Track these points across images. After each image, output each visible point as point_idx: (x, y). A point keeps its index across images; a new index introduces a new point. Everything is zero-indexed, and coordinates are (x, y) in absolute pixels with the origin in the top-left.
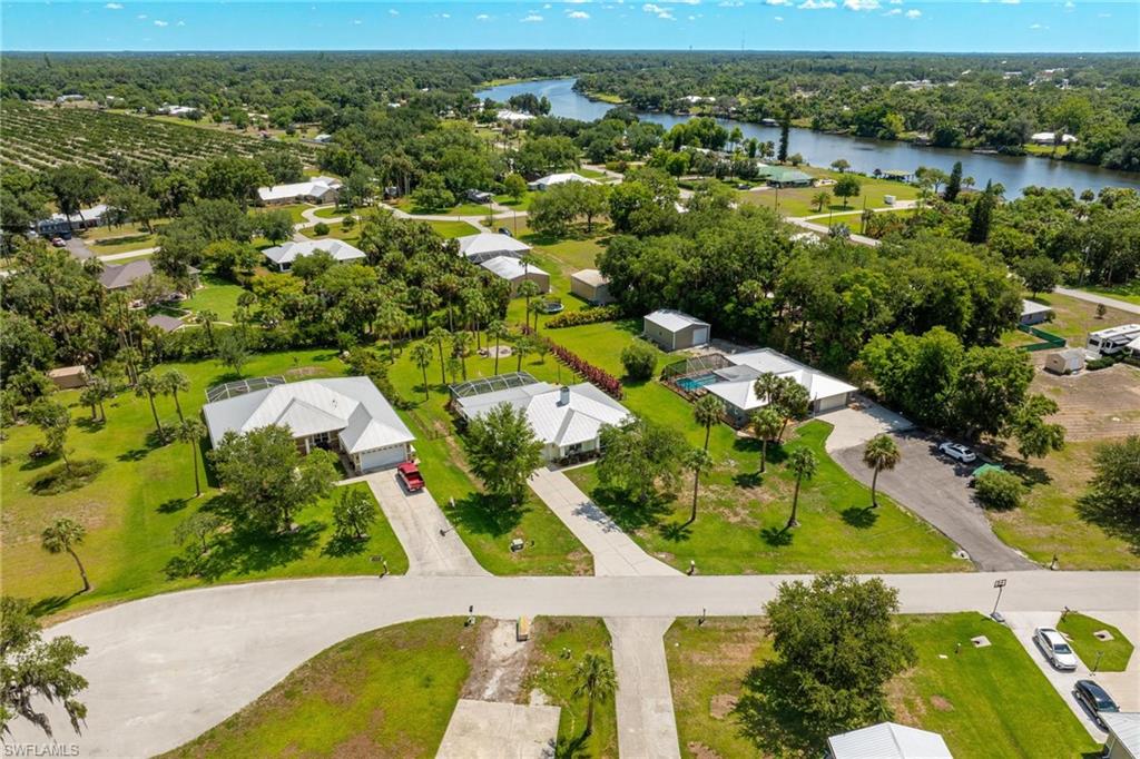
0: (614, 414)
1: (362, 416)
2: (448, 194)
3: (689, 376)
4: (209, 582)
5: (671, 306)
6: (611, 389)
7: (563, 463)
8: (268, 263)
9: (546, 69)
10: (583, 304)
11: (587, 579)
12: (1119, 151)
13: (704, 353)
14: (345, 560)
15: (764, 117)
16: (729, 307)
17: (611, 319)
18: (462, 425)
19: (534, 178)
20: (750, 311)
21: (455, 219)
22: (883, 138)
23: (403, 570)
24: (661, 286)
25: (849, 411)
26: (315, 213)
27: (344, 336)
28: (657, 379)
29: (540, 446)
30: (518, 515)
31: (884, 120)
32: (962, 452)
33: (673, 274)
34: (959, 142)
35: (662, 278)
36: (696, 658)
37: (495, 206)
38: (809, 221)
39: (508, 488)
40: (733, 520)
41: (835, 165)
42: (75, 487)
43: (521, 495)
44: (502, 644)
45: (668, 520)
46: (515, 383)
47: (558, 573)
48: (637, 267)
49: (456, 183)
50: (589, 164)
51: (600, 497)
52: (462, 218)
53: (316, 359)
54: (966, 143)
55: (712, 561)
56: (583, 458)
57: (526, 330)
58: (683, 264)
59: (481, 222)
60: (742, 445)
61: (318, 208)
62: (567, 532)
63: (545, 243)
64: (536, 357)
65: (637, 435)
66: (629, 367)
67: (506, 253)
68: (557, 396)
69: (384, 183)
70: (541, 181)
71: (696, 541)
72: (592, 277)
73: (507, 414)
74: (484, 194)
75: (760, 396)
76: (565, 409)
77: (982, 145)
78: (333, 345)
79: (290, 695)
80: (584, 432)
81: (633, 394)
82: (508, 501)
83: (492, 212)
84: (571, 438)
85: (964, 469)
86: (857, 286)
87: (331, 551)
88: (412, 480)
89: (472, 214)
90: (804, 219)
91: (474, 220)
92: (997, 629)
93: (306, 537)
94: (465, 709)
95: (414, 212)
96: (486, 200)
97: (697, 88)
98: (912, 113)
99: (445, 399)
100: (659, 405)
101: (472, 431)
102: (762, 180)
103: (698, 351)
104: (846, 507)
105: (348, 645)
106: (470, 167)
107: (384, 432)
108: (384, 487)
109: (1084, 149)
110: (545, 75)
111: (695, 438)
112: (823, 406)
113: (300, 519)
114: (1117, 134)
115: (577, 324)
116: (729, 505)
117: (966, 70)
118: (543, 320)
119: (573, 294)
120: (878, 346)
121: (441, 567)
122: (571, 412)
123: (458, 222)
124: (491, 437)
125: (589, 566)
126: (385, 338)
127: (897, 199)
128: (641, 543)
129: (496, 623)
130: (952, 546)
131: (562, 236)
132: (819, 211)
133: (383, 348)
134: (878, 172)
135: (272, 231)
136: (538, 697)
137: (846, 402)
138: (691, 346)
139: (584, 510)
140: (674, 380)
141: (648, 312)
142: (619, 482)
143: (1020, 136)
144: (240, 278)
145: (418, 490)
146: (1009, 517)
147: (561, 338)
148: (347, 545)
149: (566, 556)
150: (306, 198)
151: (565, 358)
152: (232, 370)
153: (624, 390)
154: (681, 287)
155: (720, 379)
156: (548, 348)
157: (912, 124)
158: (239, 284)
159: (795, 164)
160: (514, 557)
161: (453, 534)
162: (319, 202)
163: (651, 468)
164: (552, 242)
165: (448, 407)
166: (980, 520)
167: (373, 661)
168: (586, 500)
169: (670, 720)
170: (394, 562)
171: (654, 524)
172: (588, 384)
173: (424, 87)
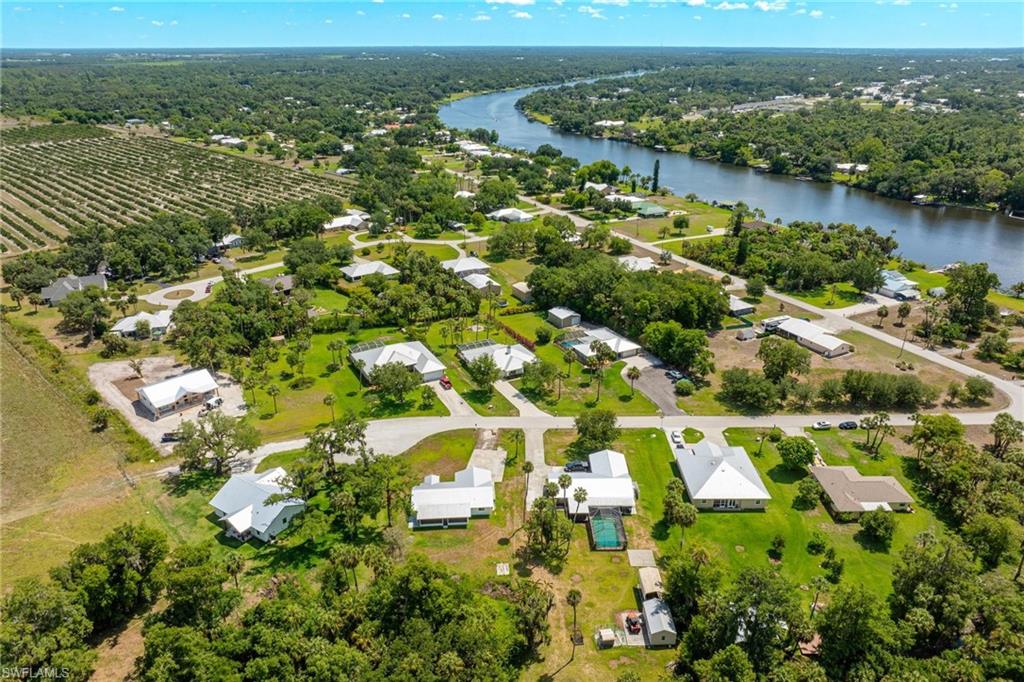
0: (529, 357)
1: (423, 359)
2: (437, 227)
3: (566, 341)
4: (378, 418)
5: (563, 305)
6: (530, 347)
7: (508, 378)
8: (344, 276)
9: (492, 82)
10: (518, 302)
11: (516, 418)
12: (886, 184)
13: (577, 329)
14: (426, 412)
15: (656, 144)
16: (589, 307)
17: (532, 310)
18: (464, 364)
19: (490, 211)
20: (598, 309)
21: (442, 242)
22: (737, 164)
23: (449, 415)
24: (557, 295)
25: (637, 357)
26: (357, 238)
27: (402, 321)
28: (552, 342)
29: (499, 370)
30: (490, 397)
31: (739, 151)
32: (677, 374)
33: (563, 289)
34: (788, 170)
35: (557, 292)
36: (553, 439)
37: (466, 232)
38: (655, 246)
39: (486, 387)
40: (575, 399)
41: (688, 197)
42: (308, 387)
43: (491, 389)
44: (487, 435)
45: (550, 399)
46: (486, 344)
47: (506, 416)
48: (545, 285)
49: (442, 219)
50: (525, 195)
51: (523, 391)
52: (448, 242)
53: (389, 332)
54: (792, 172)
55: (565, 412)
56: (516, 376)
57: (489, 317)
58: (568, 284)
59: (458, 245)
60: (585, 371)
61: (357, 234)
62: (509, 403)
63: (497, 261)
64: (495, 331)
65: (538, 366)
66: (539, 337)
67: (476, 271)
68: (506, 350)
69: (395, 216)
70: (494, 214)
71: (559, 406)
72: (523, 287)
73: (486, 357)
74: (459, 225)
75: (593, 350)
76: (508, 356)
77: (803, 173)
78: (396, 325)
79: (418, 448)
80: (517, 366)
81: (540, 349)
82: (486, 392)
83: (465, 237)
84: (511, 368)
85: (675, 380)
86: (642, 300)
87: (420, 408)
88: (446, 385)
89: (451, 239)
90: (651, 244)
91: (454, 244)
92: (661, 433)
93: (410, 405)
94: (476, 451)
95: (416, 237)
96: (460, 228)
97: (611, 112)
98: (761, 145)
99: (455, 351)
100: (550, 354)
101: (470, 366)
102: (634, 212)
103: (574, 328)
104: (621, 395)
105: (435, 435)
106: (450, 208)
107: (433, 366)
108: (436, 386)
109: (866, 180)
110: (493, 88)
111: (565, 369)
112: (624, 355)
113: (407, 397)
114: (886, 171)
115: (514, 313)
116: (574, 394)
117: (839, 81)
118: (498, 312)
119: (513, 296)
120: (650, 328)
121: (462, 414)
122: (511, 357)
123: (445, 245)
124: (480, 367)
125: (518, 413)
126: (419, 321)
127: (715, 228)
128: (538, 407)
129: (484, 430)
130: (657, 407)
131: (507, 256)
132: (663, 238)
133: (419, 326)
134: (715, 203)
135: (342, 256)
136: (500, 449)
137: (636, 353)
138: (571, 326)
139: (516, 395)
140: (560, 343)
141: (551, 308)
142: (531, 385)
143: (828, 168)
144: (333, 286)
145: (450, 388)
146: (686, 398)
147: (507, 321)
148: (426, 407)
149: (509, 410)
150: (349, 227)
151: (509, 332)
152: (352, 337)
153: (536, 347)
154: (567, 295)
155: (580, 342)
156: (500, 326)
157: (760, 153)
158: (333, 289)
159: (663, 195)
160: (490, 411)
161: (465, 403)
162: (356, 229)
163: (542, 378)
164: (502, 260)
165: (456, 355)
166: (673, 399)
167: (444, 440)
168: (517, 392)
169: (543, 455)
170: (445, 412)
171: (543, 400)
172: (519, 345)
173: (398, 106)
